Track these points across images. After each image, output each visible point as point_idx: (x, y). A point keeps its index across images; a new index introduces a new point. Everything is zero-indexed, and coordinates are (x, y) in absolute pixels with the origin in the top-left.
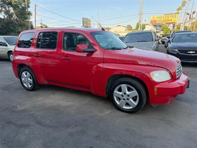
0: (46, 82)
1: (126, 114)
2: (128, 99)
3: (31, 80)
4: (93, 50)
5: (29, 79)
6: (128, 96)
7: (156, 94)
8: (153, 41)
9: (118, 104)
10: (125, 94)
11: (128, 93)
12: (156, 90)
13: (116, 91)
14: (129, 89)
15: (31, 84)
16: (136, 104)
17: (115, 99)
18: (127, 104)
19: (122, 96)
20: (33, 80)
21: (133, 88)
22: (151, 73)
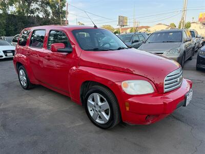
0: (37, 82)
1: (98, 129)
2: (100, 112)
3: (25, 79)
5: (24, 77)
6: (100, 107)
7: (128, 109)
8: (181, 41)
9: (92, 115)
10: (97, 104)
11: (100, 104)
12: (127, 104)
13: (90, 101)
14: (102, 100)
15: (26, 83)
16: (107, 118)
17: (89, 109)
18: (100, 118)
19: (95, 107)
20: (27, 79)
21: (105, 99)
22: (122, 83)
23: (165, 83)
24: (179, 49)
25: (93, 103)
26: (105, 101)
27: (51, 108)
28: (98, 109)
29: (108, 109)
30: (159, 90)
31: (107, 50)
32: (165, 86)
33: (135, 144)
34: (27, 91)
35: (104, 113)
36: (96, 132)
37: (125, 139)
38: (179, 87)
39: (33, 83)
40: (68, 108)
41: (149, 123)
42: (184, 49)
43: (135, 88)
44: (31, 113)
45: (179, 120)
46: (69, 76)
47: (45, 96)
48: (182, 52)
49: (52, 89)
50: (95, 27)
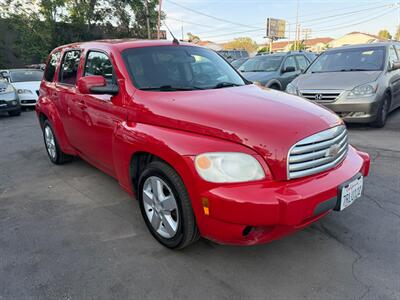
2: (161, 212)
4: (116, 89)
5: (52, 142)
9: (150, 219)
12: (205, 200)
13: (147, 192)
15: (55, 151)
16: (174, 227)
21: (170, 190)
23: (290, 159)
25: (151, 196)
26: (170, 194)
28: (159, 208)
29: (175, 210)
30: (276, 173)
31: (190, 90)
32: (290, 167)
33: (222, 283)
35: (169, 218)
37: (207, 271)
39: (67, 153)
40: (117, 203)
41: (253, 243)
42: (387, 84)
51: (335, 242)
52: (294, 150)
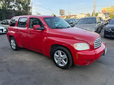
0: (22, 46)
1: (61, 69)
3: (15, 45)
4: (44, 28)
5: (14, 44)
6: (62, 58)
7: (77, 58)
8: (96, 23)
9: (57, 62)
10: (60, 56)
11: (61, 56)
12: (77, 55)
13: (55, 55)
14: (62, 54)
15: (15, 47)
16: (66, 63)
17: (55, 59)
18: (61, 63)
19: (59, 58)
20: (16, 45)
21: (64, 53)
22: (74, 44)
23: (95, 44)
24: (95, 27)
25: (57, 56)
26: (64, 55)
27: (32, 60)
28: (60, 59)
29: (66, 58)
30: (92, 48)
31: (63, 28)
32: (95, 46)
33: (81, 75)
34: (16, 51)
35: (63, 61)
36: (60, 71)
37: (76, 73)
38: (101, 46)
41: (88, 64)
42: (97, 27)
43: (81, 47)
44: (22, 63)
45: (101, 63)
46: (43, 42)
47: (27, 54)
48: (97, 28)
49: (31, 50)
50: (55, 16)
51: (100, 63)
52: (95, 42)
